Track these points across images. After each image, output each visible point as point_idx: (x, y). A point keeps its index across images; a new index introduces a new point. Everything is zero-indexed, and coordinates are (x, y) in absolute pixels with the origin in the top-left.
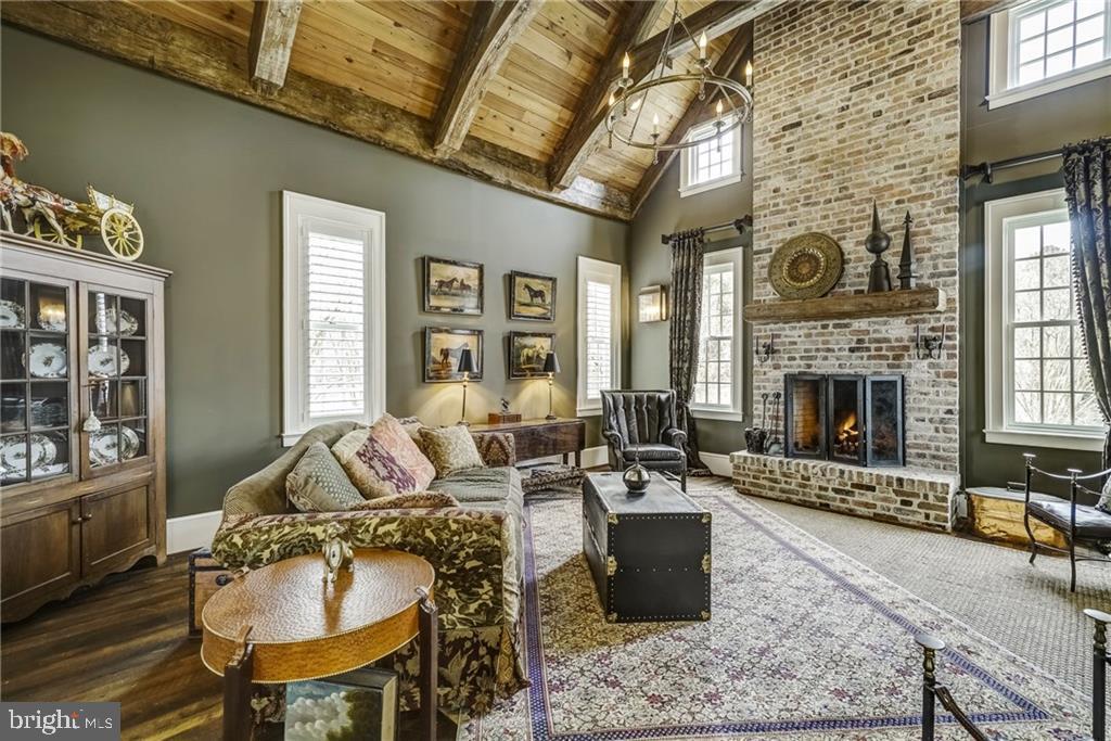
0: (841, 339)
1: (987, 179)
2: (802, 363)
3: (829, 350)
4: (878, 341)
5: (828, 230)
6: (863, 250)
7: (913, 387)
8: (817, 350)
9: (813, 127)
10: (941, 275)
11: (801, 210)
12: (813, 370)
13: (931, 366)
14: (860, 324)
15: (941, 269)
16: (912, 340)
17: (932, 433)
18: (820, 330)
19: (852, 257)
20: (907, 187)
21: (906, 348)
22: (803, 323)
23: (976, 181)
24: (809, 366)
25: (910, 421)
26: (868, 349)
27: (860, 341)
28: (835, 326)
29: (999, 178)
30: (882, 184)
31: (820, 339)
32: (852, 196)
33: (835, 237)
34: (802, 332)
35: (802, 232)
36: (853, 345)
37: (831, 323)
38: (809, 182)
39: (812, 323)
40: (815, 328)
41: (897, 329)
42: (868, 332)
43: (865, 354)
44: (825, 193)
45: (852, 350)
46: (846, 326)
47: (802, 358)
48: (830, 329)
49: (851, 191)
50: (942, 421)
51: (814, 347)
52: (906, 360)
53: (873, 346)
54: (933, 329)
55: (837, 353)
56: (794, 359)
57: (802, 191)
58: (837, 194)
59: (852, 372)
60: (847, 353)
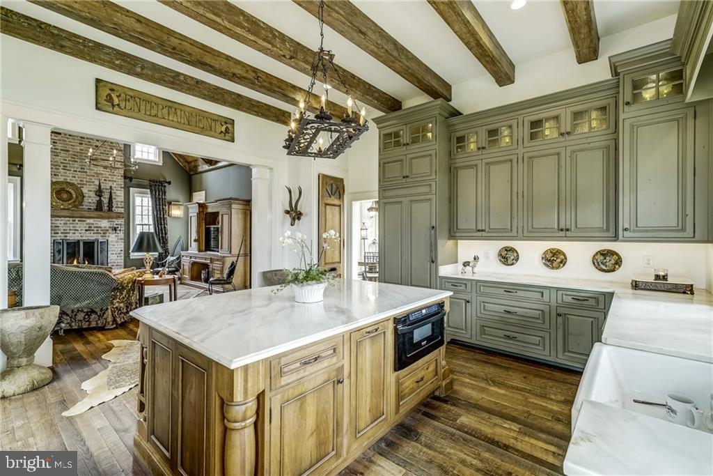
0: (81, 226)
1: (131, 181)
2: (62, 235)
3: (76, 230)
4: (97, 227)
5: (76, 183)
6: (92, 194)
7: (110, 243)
8: (70, 230)
9: (67, 138)
10: (119, 207)
11: (62, 171)
12: (68, 238)
13: (116, 236)
14: (91, 221)
15: (119, 205)
16: (110, 227)
17: (116, 258)
18: (71, 222)
19: (87, 195)
20: (108, 176)
21: (108, 230)
22: (63, 218)
23: (127, 180)
24: (66, 236)
25: (109, 254)
26: (93, 230)
27: (90, 227)
28: (79, 221)
29: (134, 181)
30: (99, 172)
31: (72, 225)
32: (86, 172)
33: (79, 186)
34: (61, 222)
35: (62, 180)
36: (87, 228)
37: (77, 219)
38: (66, 160)
39: (68, 219)
40: (69, 221)
41: (105, 223)
42: (93, 224)
43: (92, 232)
44: (74, 167)
45: (86, 230)
46: (84, 221)
47: (62, 233)
48: (77, 221)
49: (86, 170)
50: (119, 254)
51: (68, 229)
52: (108, 234)
53: (95, 229)
54: (116, 224)
55: (80, 231)
56: (58, 233)
57: (62, 163)
58: (80, 169)
59: (86, 238)
60: (84, 231)
